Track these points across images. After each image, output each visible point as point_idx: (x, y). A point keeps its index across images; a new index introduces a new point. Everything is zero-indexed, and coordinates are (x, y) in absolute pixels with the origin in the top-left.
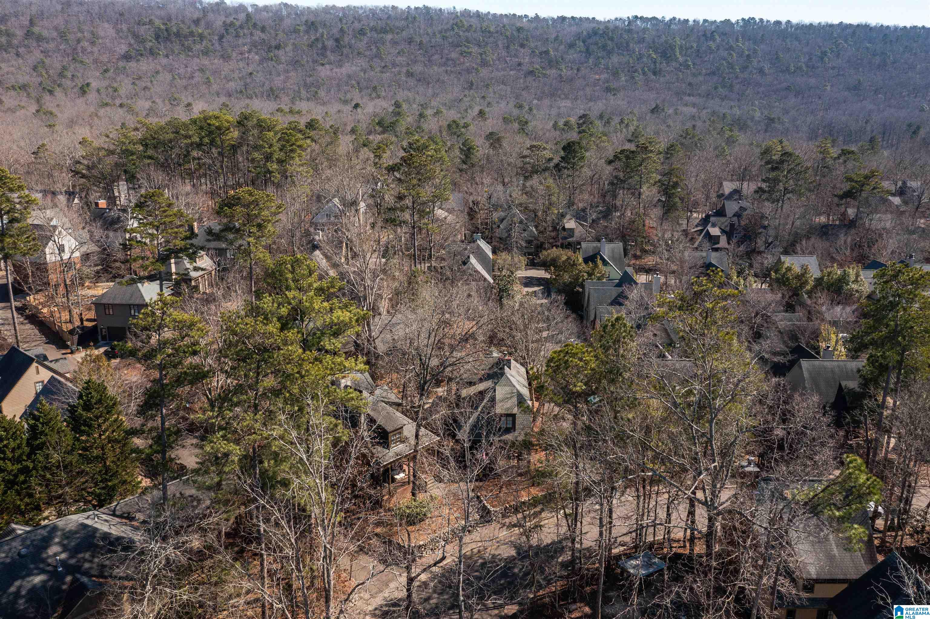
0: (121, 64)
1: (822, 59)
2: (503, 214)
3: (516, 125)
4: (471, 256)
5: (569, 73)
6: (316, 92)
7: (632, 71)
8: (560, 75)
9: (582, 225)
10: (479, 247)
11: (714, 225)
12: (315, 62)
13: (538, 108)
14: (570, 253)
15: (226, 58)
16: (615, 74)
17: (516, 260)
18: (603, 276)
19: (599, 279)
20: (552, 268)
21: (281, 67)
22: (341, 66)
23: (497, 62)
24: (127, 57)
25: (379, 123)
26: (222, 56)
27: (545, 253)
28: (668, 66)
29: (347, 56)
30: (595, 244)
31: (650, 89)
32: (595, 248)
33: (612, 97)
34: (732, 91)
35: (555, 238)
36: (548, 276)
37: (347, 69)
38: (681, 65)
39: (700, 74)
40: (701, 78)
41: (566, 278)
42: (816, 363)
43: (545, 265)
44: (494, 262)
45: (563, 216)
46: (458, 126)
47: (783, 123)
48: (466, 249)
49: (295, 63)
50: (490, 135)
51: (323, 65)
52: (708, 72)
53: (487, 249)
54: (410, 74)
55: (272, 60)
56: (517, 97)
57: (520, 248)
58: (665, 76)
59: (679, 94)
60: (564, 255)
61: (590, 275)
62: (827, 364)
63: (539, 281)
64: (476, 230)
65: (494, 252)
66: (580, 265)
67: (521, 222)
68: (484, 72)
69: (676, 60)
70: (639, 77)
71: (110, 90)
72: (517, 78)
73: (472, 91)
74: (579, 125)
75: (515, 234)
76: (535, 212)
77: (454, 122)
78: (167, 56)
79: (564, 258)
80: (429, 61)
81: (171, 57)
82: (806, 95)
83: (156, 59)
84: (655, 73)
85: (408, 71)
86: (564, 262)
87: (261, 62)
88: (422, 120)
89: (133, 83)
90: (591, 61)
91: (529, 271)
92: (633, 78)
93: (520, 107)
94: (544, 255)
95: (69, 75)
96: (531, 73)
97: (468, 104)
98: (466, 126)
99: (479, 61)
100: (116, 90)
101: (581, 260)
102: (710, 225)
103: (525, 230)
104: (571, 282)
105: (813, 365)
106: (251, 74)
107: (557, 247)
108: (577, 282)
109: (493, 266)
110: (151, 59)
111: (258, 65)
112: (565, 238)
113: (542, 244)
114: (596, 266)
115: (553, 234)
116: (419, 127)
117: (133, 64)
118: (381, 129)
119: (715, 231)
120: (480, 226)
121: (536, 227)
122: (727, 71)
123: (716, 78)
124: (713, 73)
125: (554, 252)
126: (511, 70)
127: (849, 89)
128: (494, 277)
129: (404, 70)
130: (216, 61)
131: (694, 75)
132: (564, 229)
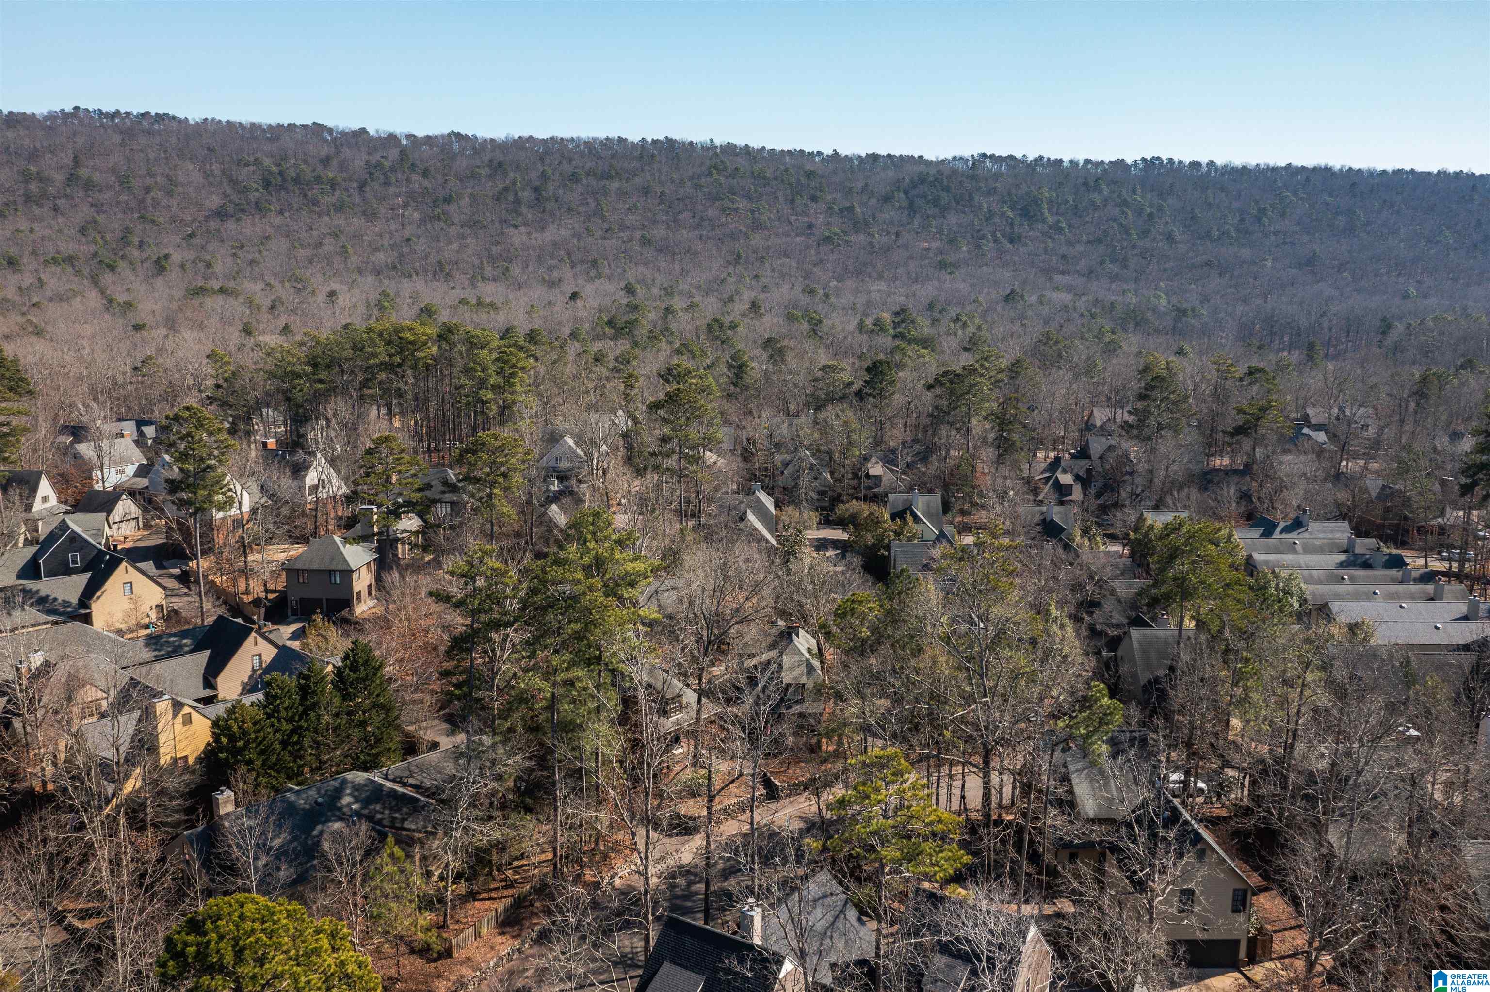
0: (213, 224)
1: (1259, 219)
2: (787, 457)
3: (805, 326)
4: (749, 512)
5: (885, 239)
6: (507, 269)
7: (978, 237)
8: (871, 244)
9: (892, 471)
10: (758, 500)
11: (1065, 471)
12: (503, 222)
13: (838, 293)
14: (874, 507)
15: (371, 216)
16: (952, 241)
17: (805, 516)
18: (914, 536)
19: (909, 539)
20: (851, 527)
21: (453, 230)
22: (543, 229)
23: (777, 223)
24: (221, 214)
25: (610, 323)
26: (364, 213)
27: (841, 506)
28: (1031, 229)
29: (552, 214)
30: (905, 496)
31: (1005, 265)
32: (907, 500)
33: (948, 277)
34: (1126, 267)
35: (856, 488)
36: (845, 536)
37: (552, 233)
38: (1050, 227)
39: (1079, 242)
40: (1080, 248)
41: (869, 539)
42: (1148, 632)
43: (841, 523)
44: (777, 519)
45: (866, 459)
46: (721, 326)
47: (1198, 316)
48: (742, 502)
49: (474, 224)
50: (768, 343)
51: (516, 226)
52: (1092, 238)
53: (768, 502)
54: (646, 242)
55: (439, 219)
56: (807, 276)
57: (810, 501)
58: (1026, 245)
59: (1047, 272)
60: (865, 509)
61: (898, 534)
62: (1161, 633)
63: (835, 544)
64: (753, 477)
65: (777, 505)
66: (885, 522)
67: (811, 468)
68: (757, 240)
69: (1044, 221)
70: (988, 246)
71: (201, 265)
72: (807, 247)
73: (740, 268)
74: (896, 325)
75: (804, 481)
76: (830, 453)
77: (716, 320)
78: (281, 212)
79: (866, 513)
80: (675, 220)
81: (287, 214)
82: (1236, 274)
83: (265, 216)
84: (1011, 241)
85: (643, 236)
86: (866, 518)
87: (422, 222)
88: (670, 316)
89: (234, 255)
90: (916, 222)
91: (821, 531)
92: (979, 247)
93: (811, 292)
94: (841, 510)
95: (136, 240)
96: (827, 240)
97: (733, 288)
98: (733, 326)
99: (749, 222)
100: (209, 265)
101: (886, 516)
102: (1060, 469)
103: (816, 478)
104: (874, 544)
105: (1144, 635)
106: (408, 240)
107: (857, 499)
108: (882, 543)
109: (777, 523)
110: (257, 217)
111: (419, 227)
112: (870, 488)
113: (840, 495)
114: (905, 522)
115: (854, 483)
116: (667, 329)
117: (231, 225)
118: (612, 331)
119: (1066, 479)
120: (757, 473)
121: (832, 473)
122: (1119, 236)
123: (1102, 248)
124: (1099, 241)
125: (854, 506)
126: (797, 235)
127: (1300, 266)
128: (778, 538)
129: (638, 234)
130: (355, 220)
131: (1069, 243)
132: (868, 476)
